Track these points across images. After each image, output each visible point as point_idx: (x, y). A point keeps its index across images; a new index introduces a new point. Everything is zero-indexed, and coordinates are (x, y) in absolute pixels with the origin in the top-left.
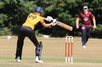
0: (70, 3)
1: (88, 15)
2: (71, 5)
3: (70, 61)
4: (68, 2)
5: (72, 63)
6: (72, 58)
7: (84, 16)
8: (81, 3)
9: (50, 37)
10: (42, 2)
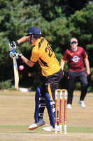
0: (62, 35)
1: (78, 53)
2: (63, 39)
3: (63, 131)
4: (58, 33)
5: (65, 133)
6: (65, 126)
7: (72, 54)
8: (80, 36)
9: (30, 91)
10: (16, 33)
